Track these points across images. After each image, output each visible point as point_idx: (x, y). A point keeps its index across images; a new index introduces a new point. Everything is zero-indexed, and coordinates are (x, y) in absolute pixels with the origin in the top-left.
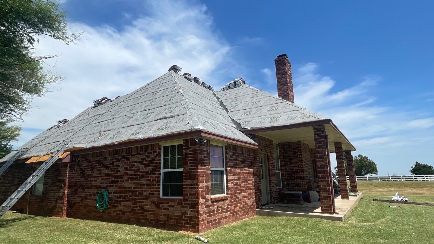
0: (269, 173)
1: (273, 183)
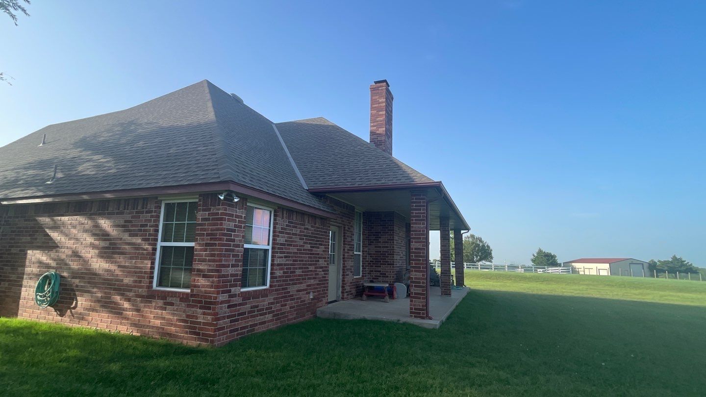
0: (344, 255)
1: (348, 269)
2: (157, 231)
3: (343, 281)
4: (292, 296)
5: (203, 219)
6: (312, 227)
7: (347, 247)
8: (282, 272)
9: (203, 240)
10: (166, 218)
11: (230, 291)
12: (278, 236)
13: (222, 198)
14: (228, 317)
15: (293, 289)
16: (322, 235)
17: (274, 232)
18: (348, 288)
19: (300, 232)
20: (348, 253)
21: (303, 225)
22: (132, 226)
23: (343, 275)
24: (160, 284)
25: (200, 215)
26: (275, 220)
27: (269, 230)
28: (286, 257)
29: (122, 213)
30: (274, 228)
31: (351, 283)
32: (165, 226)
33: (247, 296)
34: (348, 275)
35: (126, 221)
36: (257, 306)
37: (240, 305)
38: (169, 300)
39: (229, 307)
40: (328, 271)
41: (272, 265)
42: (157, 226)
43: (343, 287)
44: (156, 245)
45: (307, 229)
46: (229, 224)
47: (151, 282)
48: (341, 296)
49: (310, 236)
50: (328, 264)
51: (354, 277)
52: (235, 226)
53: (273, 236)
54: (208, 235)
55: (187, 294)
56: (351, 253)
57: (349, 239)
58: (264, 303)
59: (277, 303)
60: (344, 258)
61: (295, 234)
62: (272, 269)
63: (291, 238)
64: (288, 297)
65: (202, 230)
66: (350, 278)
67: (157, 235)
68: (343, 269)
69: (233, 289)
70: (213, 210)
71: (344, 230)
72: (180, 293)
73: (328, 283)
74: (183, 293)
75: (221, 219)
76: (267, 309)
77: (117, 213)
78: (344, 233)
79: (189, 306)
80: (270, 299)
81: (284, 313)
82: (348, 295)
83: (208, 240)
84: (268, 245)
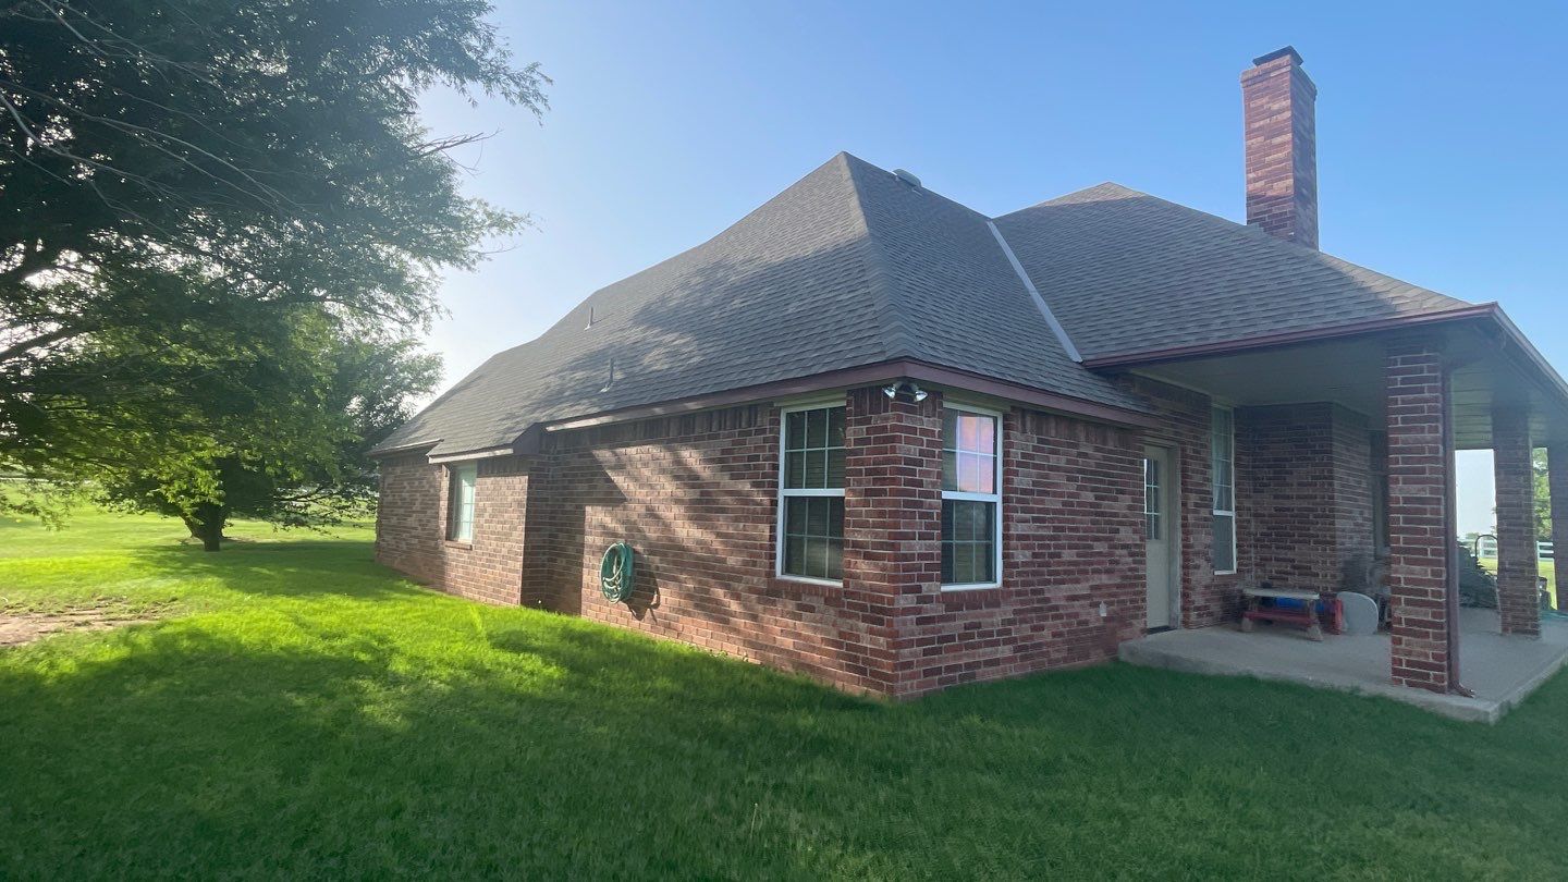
0: (1185, 518)
1: (1197, 554)
2: (776, 467)
3: (1185, 580)
4: (1056, 608)
5: (857, 442)
6: (1097, 449)
7: (1193, 498)
8: (1028, 553)
9: (859, 483)
10: (790, 444)
11: (918, 589)
12: (1016, 473)
13: (891, 394)
14: (920, 642)
15: (1057, 594)
16: (1122, 469)
17: (1005, 463)
18: (1198, 600)
19: (1068, 462)
20: (1195, 512)
21: (1075, 446)
22: (735, 459)
23: (1185, 567)
24: (788, 570)
25: (852, 433)
26: (1006, 436)
27: (995, 460)
28: (1035, 520)
29: (716, 437)
30: (1006, 454)
31: (1207, 587)
32: (789, 457)
33: (954, 602)
34: (1197, 567)
35: (724, 451)
36: (978, 626)
37: (942, 619)
38: (806, 600)
39: (920, 621)
40: (1143, 555)
41: (1006, 537)
42: (776, 458)
43: (1185, 596)
44: (775, 494)
45: (1085, 455)
46: (909, 450)
47: (772, 566)
48: (1181, 617)
49: (1092, 472)
50: (1142, 539)
51: (1216, 573)
52: (922, 453)
53: (1006, 473)
54: (869, 472)
55: (837, 590)
56: (1204, 513)
57: (1197, 478)
58: (996, 618)
59: (1023, 621)
60: (1183, 526)
61: (1057, 469)
62: (1006, 547)
63: (1047, 476)
64: (1048, 610)
65: (856, 462)
66: (1202, 575)
67: (776, 476)
68: (1184, 553)
69: (925, 585)
70: (876, 421)
71: (1184, 456)
72: (823, 587)
73: (1144, 585)
74: (830, 589)
75: (893, 439)
76: (1000, 633)
77: (710, 437)
78: (1184, 463)
79: (842, 614)
80: (1006, 611)
81: (1040, 645)
82: (1199, 616)
83: (868, 482)
84: (995, 492)
